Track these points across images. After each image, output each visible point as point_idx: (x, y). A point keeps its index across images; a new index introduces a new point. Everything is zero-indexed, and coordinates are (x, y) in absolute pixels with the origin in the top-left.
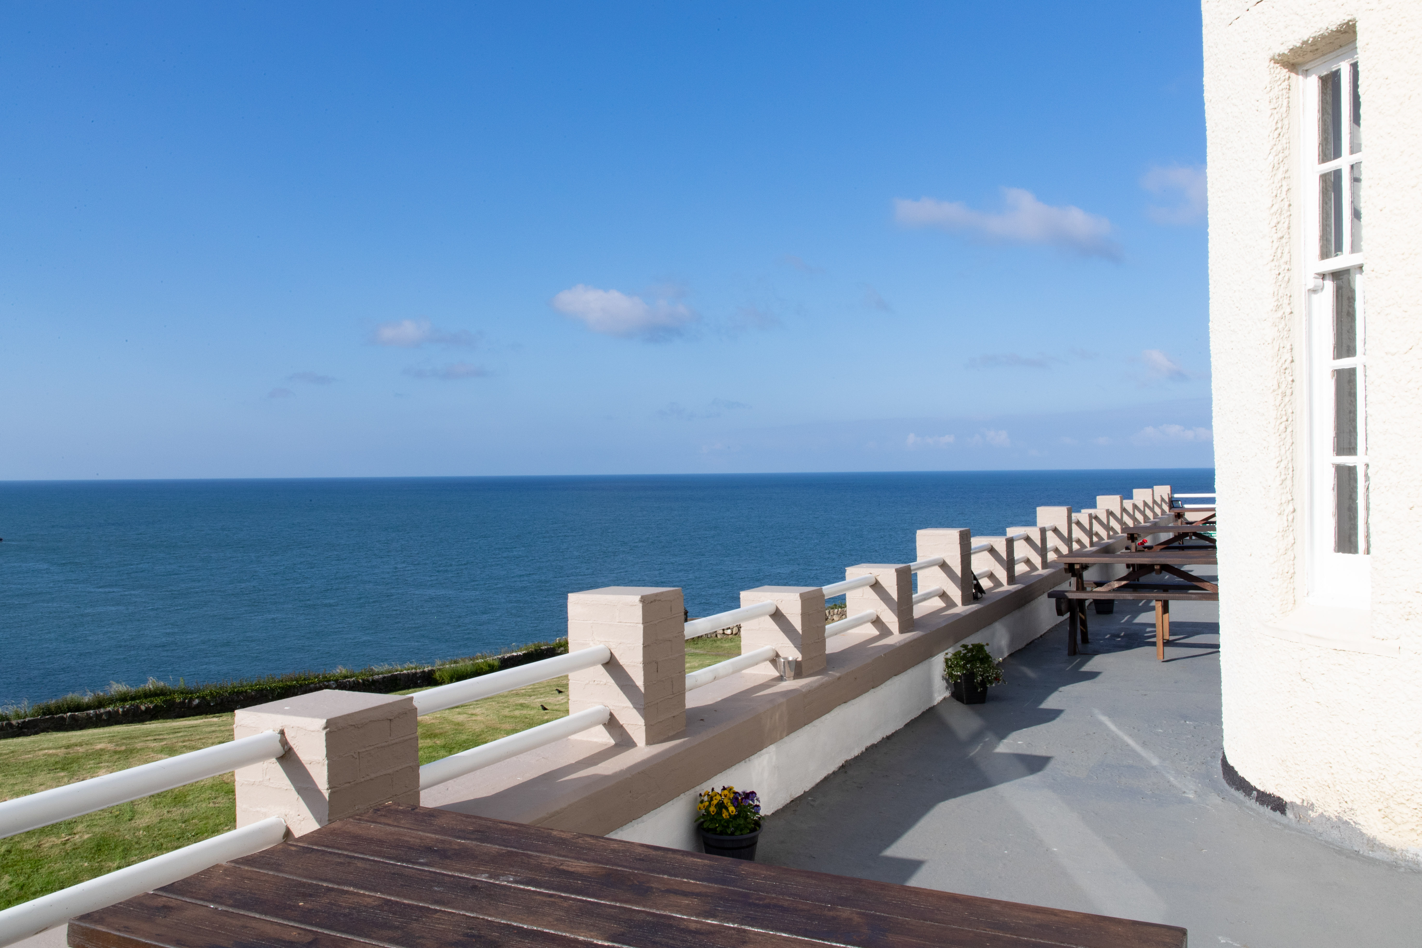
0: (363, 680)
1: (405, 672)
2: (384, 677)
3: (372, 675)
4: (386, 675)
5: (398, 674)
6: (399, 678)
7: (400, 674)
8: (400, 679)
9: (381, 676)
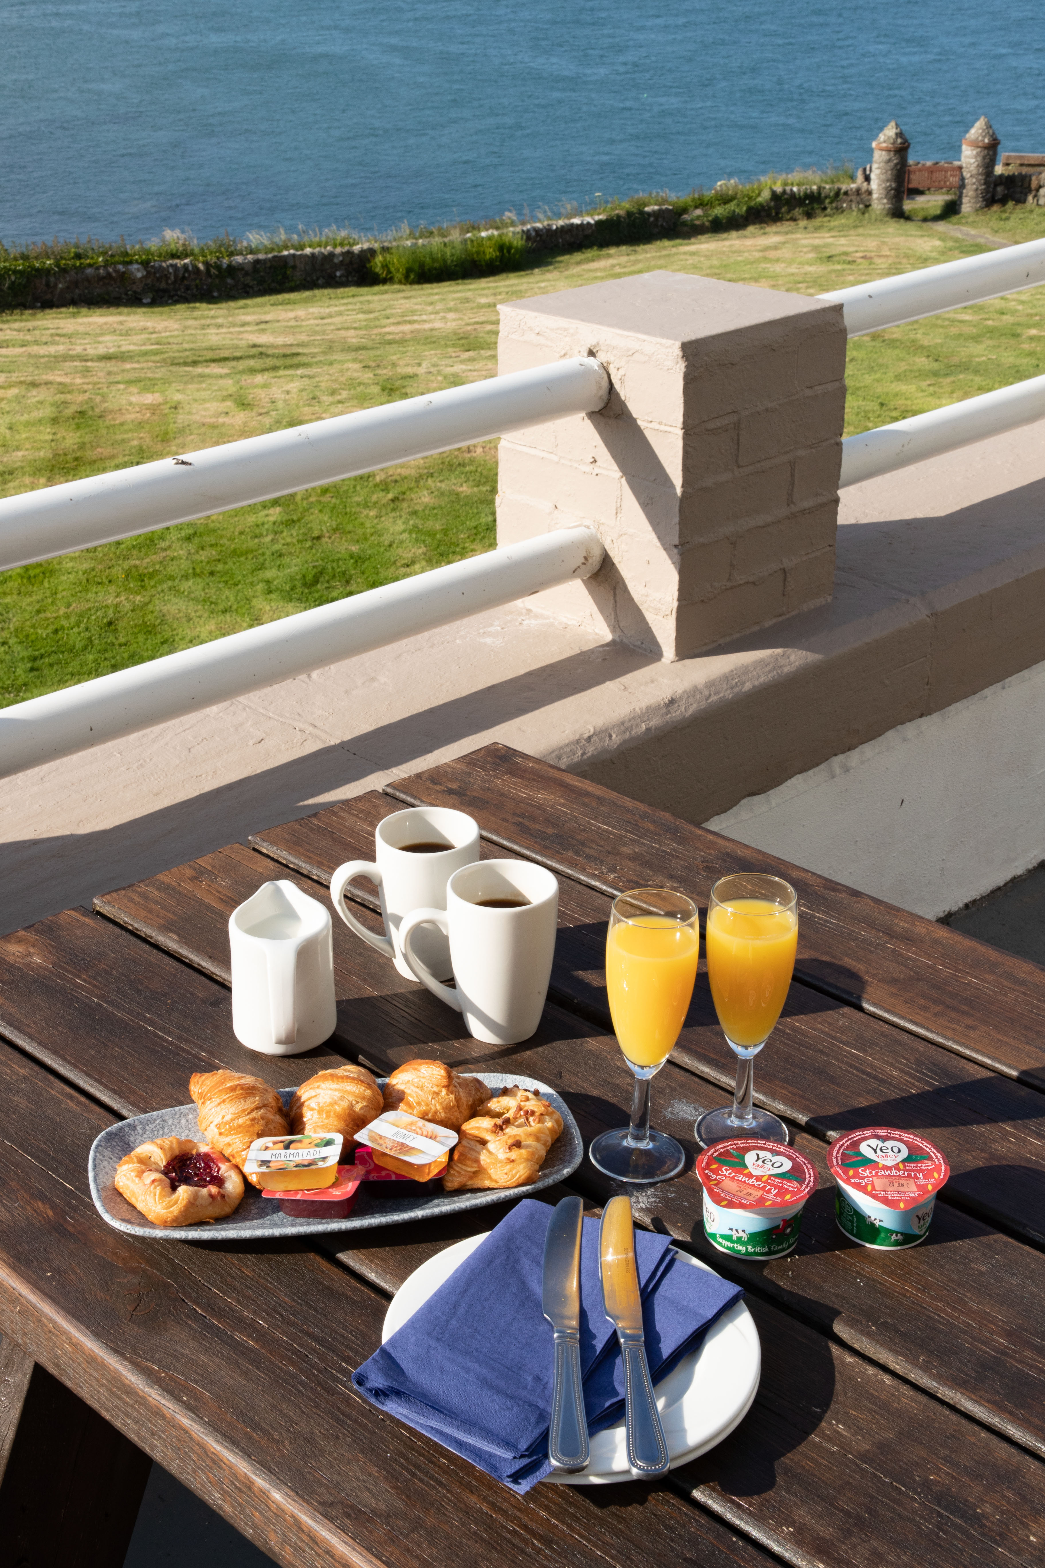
0: (207, 264)
1: (308, 251)
2: (257, 262)
3: (231, 254)
4: (261, 256)
5: (289, 255)
6: (291, 263)
7: (294, 256)
8: (294, 267)
9: (250, 257)
